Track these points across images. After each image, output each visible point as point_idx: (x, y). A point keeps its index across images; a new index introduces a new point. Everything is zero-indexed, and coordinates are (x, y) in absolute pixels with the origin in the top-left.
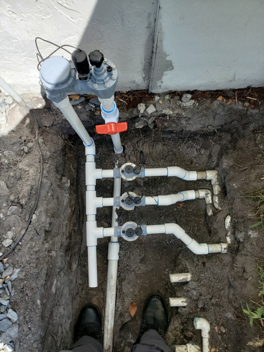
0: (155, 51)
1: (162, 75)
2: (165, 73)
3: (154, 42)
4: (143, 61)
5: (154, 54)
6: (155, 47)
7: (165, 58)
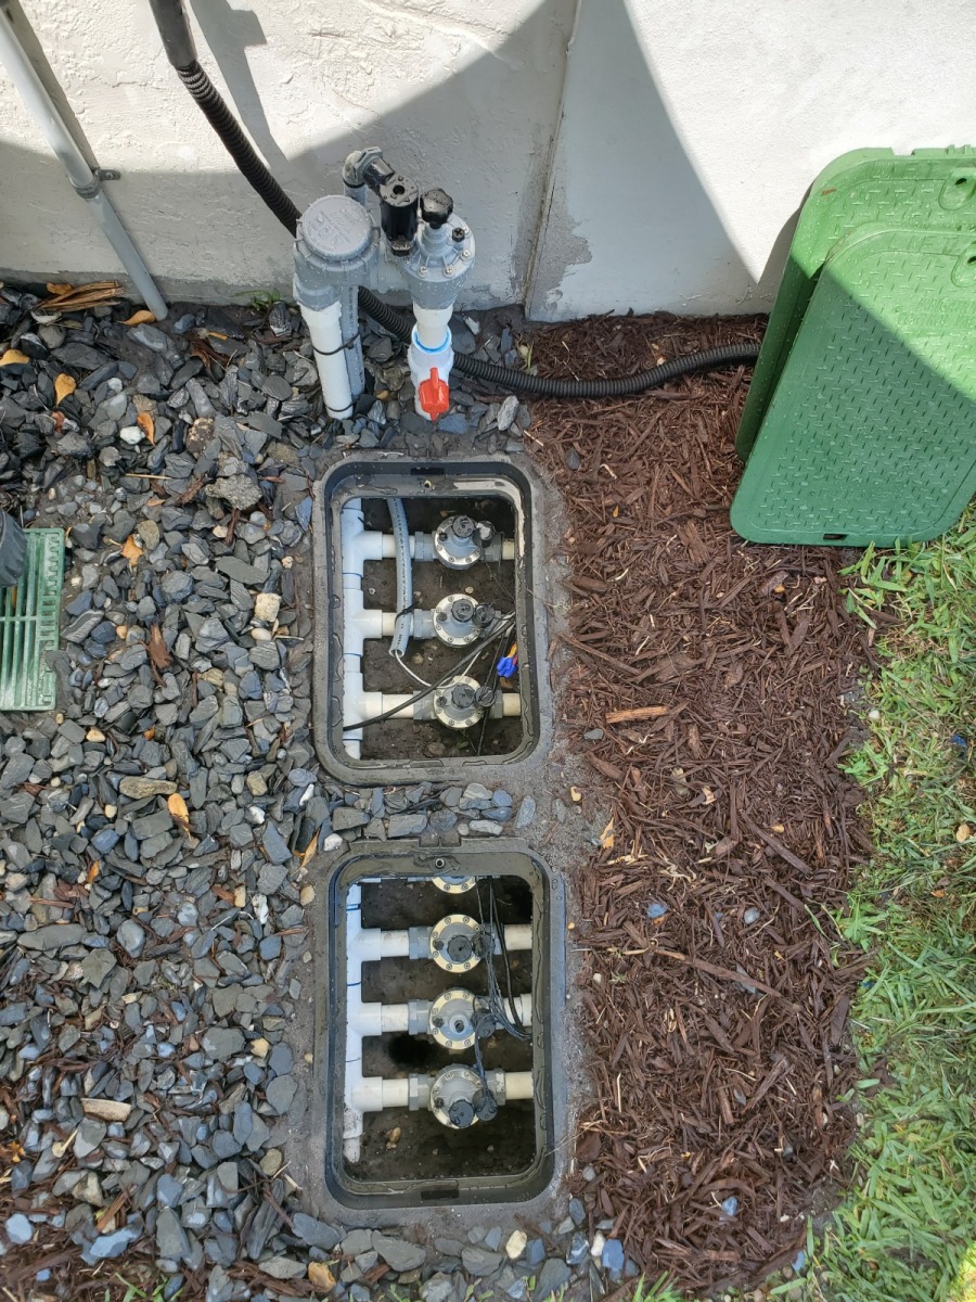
0: (546, 211)
1: (561, 273)
2: (570, 268)
3: (545, 191)
4: (515, 237)
5: (545, 219)
6: (548, 203)
7: (570, 230)
